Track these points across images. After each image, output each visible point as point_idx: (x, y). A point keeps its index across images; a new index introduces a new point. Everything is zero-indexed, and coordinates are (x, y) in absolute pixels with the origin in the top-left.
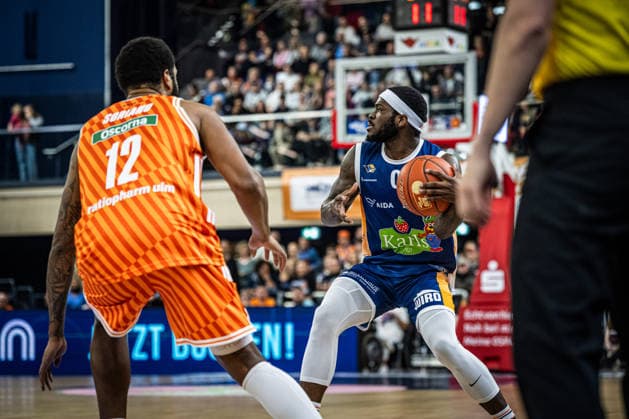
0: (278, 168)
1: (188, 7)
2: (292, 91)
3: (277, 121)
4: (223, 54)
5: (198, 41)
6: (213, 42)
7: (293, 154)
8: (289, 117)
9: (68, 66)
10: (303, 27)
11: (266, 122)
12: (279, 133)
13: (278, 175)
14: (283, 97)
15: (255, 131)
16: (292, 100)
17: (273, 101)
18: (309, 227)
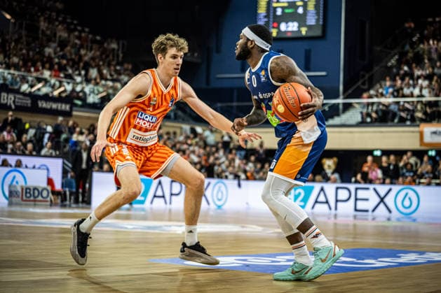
0: (418, 123)
1: (378, 49)
2: (425, 88)
3: (418, 102)
4: (395, 70)
5: (383, 64)
6: (390, 64)
7: (424, 117)
8: (424, 100)
9: (324, 73)
10: (430, 59)
11: (413, 102)
12: (419, 107)
13: (418, 126)
14: (421, 91)
15: (407, 105)
16: (425, 92)
17: (416, 92)
18: (432, 150)
